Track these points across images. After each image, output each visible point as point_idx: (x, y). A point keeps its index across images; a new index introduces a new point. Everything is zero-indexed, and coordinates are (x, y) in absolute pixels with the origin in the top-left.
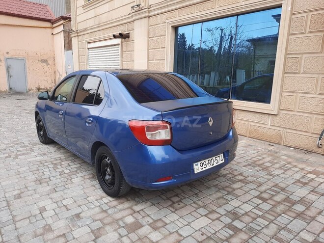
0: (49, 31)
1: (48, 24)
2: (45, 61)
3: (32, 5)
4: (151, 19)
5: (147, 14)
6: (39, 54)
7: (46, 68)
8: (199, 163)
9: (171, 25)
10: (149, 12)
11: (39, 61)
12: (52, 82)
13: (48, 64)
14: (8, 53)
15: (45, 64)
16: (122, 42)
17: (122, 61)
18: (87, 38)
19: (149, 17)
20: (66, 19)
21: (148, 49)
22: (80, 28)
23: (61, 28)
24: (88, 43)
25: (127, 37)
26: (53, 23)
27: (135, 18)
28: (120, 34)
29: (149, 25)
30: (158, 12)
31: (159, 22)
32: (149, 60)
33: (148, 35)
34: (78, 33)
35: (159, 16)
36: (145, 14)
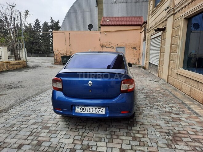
0: (139, 31)
1: (139, 27)
2: (135, 48)
3: (137, 18)
4: (176, 15)
5: (172, 13)
6: (132, 44)
7: (135, 52)
8: (80, 107)
9: (183, 18)
10: (174, 10)
11: (131, 48)
12: (137, 60)
13: (136, 50)
14: (117, 45)
15: (134, 50)
16: (162, 34)
17: (161, 46)
18: (151, 33)
19: (174, 14)
20: (145, 23)
21: (172, 37)
22: (149, 28)
23: (144, 29)
24: (151, 36)
25: (164, 30)
26: (141, 26)
27: (168, 16)
28: (158, 28)
29: (174, 20)
30: (178, 9)
31: (178, 16)
32: (171, 45)
33: (173, 27)
34: (148, 30)
35: (179, 12)
36: (172, 12)
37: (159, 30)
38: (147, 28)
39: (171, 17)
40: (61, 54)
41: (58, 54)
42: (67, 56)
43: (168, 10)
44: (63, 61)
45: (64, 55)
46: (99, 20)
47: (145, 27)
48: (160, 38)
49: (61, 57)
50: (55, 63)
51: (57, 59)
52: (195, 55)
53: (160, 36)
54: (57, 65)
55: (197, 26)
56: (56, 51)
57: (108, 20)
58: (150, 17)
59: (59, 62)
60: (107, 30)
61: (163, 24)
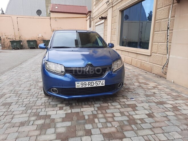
0: (85, 19)
1: (85, 16)
9: (119, 10)
10: (112, 4)
16: (105, 21)
17: (104, 31)
18: (95, 21)
19: (113, 7)
20: (90, 12)
21: (112, 24)
22: (94, 16)
23: (89, 17)
24: (96, 23)
25: (105, 18)
26: (87, 15)
27: (108, 8)
28: (101, 17)
29: (112, 11)
30: (115, 4)
31: (116, 9)
32: (112, 29)
33: (112, 16)
34: (93, 19)
35: (116, 6)
36: (111, 5)
37: (102, 18)
38: (92, 17)
39: (111, 9)
40: (9, 39)
41: (5, 38)
42: (16, 40)
43: (108, 3)
44: (13, 45)
45: (13, 39)
46: (47, 7)
47: (90, 15)
48: (103, 25)
49: (10, 41)
50: (3, 48)
51: (5, 44)
52: (126, 40)
53: (103, 23)
54: (6, 49)
55: (127, 17)
56: (3, 36)
57: (57, 7)
58: (94, 7)
59: (7, 47)
60: (57, 17)
61: (105, 14)
